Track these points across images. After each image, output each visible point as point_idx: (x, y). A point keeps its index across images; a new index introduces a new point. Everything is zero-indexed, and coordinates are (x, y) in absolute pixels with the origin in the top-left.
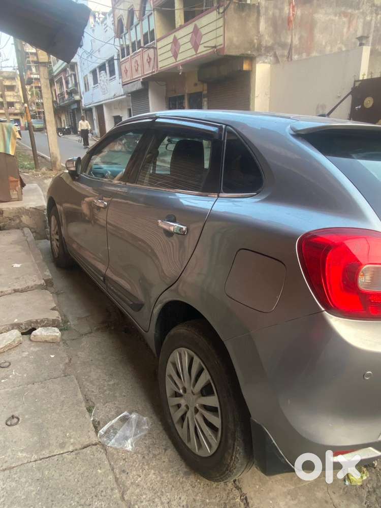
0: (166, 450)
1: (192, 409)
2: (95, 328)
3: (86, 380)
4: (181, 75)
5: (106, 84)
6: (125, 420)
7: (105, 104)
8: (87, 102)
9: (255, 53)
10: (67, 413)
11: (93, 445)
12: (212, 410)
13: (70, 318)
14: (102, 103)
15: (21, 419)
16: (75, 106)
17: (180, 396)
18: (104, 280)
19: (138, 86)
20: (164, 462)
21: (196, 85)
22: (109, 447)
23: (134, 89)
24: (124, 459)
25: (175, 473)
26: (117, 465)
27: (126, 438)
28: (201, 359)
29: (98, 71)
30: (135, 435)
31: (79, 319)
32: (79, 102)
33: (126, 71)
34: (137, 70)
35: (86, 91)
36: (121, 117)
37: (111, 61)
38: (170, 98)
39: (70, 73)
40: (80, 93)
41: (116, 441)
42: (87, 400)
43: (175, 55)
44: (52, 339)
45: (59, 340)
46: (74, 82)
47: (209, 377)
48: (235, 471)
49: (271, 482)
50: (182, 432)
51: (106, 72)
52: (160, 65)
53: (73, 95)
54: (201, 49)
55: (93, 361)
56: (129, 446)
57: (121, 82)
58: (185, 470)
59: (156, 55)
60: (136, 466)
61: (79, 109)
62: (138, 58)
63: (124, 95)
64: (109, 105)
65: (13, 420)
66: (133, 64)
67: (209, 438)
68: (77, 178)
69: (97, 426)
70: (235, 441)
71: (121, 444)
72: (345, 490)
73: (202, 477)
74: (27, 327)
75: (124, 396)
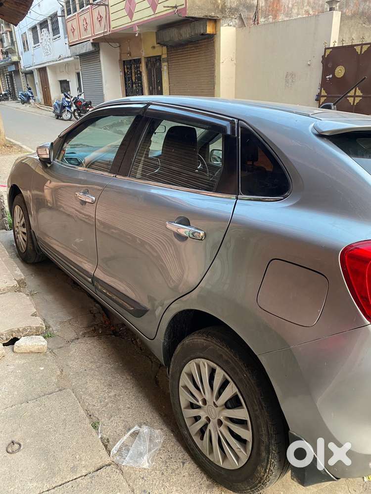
0: (184, 463)
1: (214, 421)
2: (81, 334)
3: (85, 394)
4: (137, 37)
5: (48, 43)
6: (136, 434)
7: (48, 66)
8: (28, 64)
9: (219, 15)
10: (71, 432)
11: (107, 466)
12: (241, 423)
13: (51, 323)
14: (44, 65)
15: (22, 444)
16: (13, 68)
17: (199, 407)
18: (92, 281)
19: (88, 47)
20: (184, 476)
21: (154, 47)
22: (123, 466)
23: (84, 51)
24: (143, 478)
25: (197, 488)
26: (136, 485)
27: (141, 455)
28: (224, 370)
29: (38, 28)
30: (150, 450)
31: (61, 323)
32: (16, 64)
33: (73, 30)
34: (86, 30)
35: (25, 51)
36: (68, 82)
37: (54, 17)
38: (124, 61)
39: (5, 29)
40: (18, 54)
41: (131, 459)
42: (90, 416)
43: (131, 15)
44: (39, 349)
45: (45, 349)
46: (10, 41)
47: (236, 390)
48: (268, 483)
49: (294, 487)
50: (203, 445)
51: (48, 30)
52: (113, 24)
53: (10, 55)
54: (160, 8)
55: (87, 371)
56: (145, 463)
57: (67, 42)
58: (208, 483)
59: (108, 14)
60: (157, 484)
61: (17, 72)
62: (87, 16)
63: (71, 57)
64: (53, 68)
65: (13, 446)
66: (81, 23)
67: (236, 451)
68: (49, 165)
69: (107, 445)
70: (269, 454)
71: (137, 463)
72: (365, 486)
73: (226, 489)
74: (8, 337)
75: (129, 408)
